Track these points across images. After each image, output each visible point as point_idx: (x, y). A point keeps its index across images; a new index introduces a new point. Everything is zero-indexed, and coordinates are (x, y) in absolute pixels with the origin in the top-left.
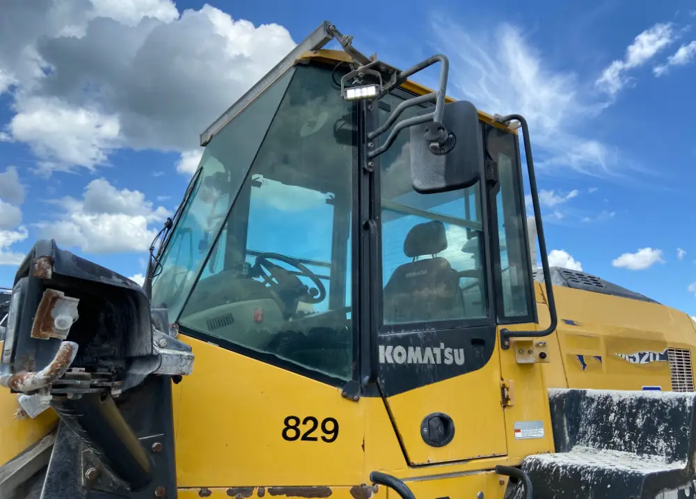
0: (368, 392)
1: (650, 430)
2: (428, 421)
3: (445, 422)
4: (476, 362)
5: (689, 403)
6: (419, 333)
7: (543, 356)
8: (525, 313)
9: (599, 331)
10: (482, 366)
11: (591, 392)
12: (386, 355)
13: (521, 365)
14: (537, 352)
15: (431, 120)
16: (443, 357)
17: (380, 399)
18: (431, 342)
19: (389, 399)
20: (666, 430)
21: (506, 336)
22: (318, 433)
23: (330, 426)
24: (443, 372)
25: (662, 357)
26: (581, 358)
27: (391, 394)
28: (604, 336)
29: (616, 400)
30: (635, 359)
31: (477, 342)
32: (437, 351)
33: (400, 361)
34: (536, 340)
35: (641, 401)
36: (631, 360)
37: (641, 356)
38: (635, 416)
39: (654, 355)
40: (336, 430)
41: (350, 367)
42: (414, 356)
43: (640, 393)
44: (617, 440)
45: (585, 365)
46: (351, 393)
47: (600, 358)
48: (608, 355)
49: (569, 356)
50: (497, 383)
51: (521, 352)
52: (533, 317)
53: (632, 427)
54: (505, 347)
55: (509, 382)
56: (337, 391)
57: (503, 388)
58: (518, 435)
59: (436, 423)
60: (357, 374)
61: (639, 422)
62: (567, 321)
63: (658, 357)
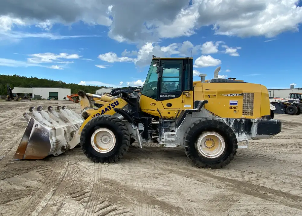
2: (168, 104)
3: (171, 104)
4: (177, 97)
6: (167, 94)
9: (216, 91)
12: (161, 96)
13: (188, 97)
16: (171, 96)
17: (160, 101)
18: (169, 94)
19: (162, 101)
21: (185, 93)
23: (155, 104)
24: (171, 98)
28: (218, 92)
30: (228, 95)
31: (178, 94)
32: (170, 96)
33: (164, 97)
36: (227, 96)
37: (230, 95)
39: (236, 95)
42: (166, 96)
45: (210, 97)
47: (215, 96)
48: (218, 95)
54: (184, 95)
55: (184, 99)
56: (155, 100)
57: (182, 100)
58: (185, 106)
60: (158, 99)
62: (206, 90)
63: (238, 95)
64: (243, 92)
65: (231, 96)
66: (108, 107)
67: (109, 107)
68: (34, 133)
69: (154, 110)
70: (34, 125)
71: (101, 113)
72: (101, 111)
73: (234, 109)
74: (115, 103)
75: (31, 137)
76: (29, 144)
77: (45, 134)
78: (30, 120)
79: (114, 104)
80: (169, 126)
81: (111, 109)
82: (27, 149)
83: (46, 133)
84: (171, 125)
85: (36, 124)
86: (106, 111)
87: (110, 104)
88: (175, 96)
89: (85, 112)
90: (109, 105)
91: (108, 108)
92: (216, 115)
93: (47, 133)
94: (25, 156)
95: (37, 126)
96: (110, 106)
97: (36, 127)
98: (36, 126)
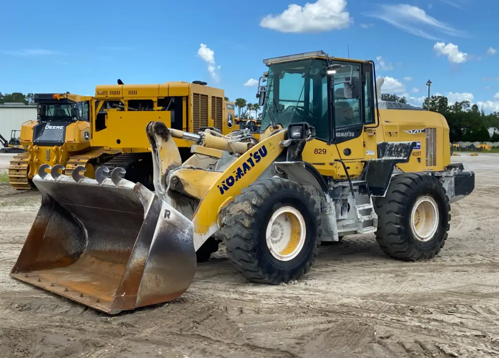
0: (332, 143)
1: (401, 151)
2: (345, 150)
3: (349, 150)
4: (357, 136)
5: (411, 144)
6: (344, 129)
7: (375, 133)
8: (372, 121)
9: (397, 124)
10: (358, 136)
11: (390, 143)
13: (370, 136)
14: (373, 132)
15: (349, 83)
17: (335, 145)
18: (346, 131)
19: (337, 145)
20: (404, 151)
21: (365, 128)
22: (322, 152)
23: (324, 151)
24: (349, 138)
25: (422, 131)
26: (390, 133)
27: (338, 143)
28: (400, 125)
29: (395, 144)
30: (410, 132)
31: (358, 130)
32: (348, 133)
33: (339, 136)
34: (373, 129)
35: (401, 144)
37: (413, 131)
38: (398, 148)
39: (419, 131)
40: (326, 152)
41: (328, 138)
42: (342, 135)
43: (400, 142)
44: (393, 155)
45: (391, 135)
46: (329, 144)
47: (397, 133)
48: (400, 131)
49: (386, 132)
50: (362, 141)
51: (370, 132)
52: (374, 122)
53: (397, 150)
54: (365, 131)
55: (366, 140)
56: (325, 143)
57: (364, 142)
58: (367, 154)
59: (347, 150)
60: (330, 140)
61: (399, 150)
62: (386, 122)
63: (421, 131)
64: (425, 126)
65: (414, 133)
66: (248, 161)
67: (250, 160)
68: (161, 235)
69: (323, 164)
70: (162, 213)
71: (236, 176)
72: (237, 171)
73: (417, 157)
74: (260, 150)
75: (154, 245)
76: (147, 266)
77: (184, 232)
78: (153, 201)
79: (259, 154)
80: (341, 194)
81: (253, 165)
82: (142, 279)
83: (187, 231)
84: (345, 193)
85: (167, 211)
86: (245, 170)
87: (251, 155)
88: (355, 135)
89: (174, 177)
90: (250, 157)
91: (249, 164)
92: (399, 168)
93: (189, 230)
94: (138, 299)
95: (169, 215)
96: (253, 158)
97: (167, 218)
98: (165, 217)
